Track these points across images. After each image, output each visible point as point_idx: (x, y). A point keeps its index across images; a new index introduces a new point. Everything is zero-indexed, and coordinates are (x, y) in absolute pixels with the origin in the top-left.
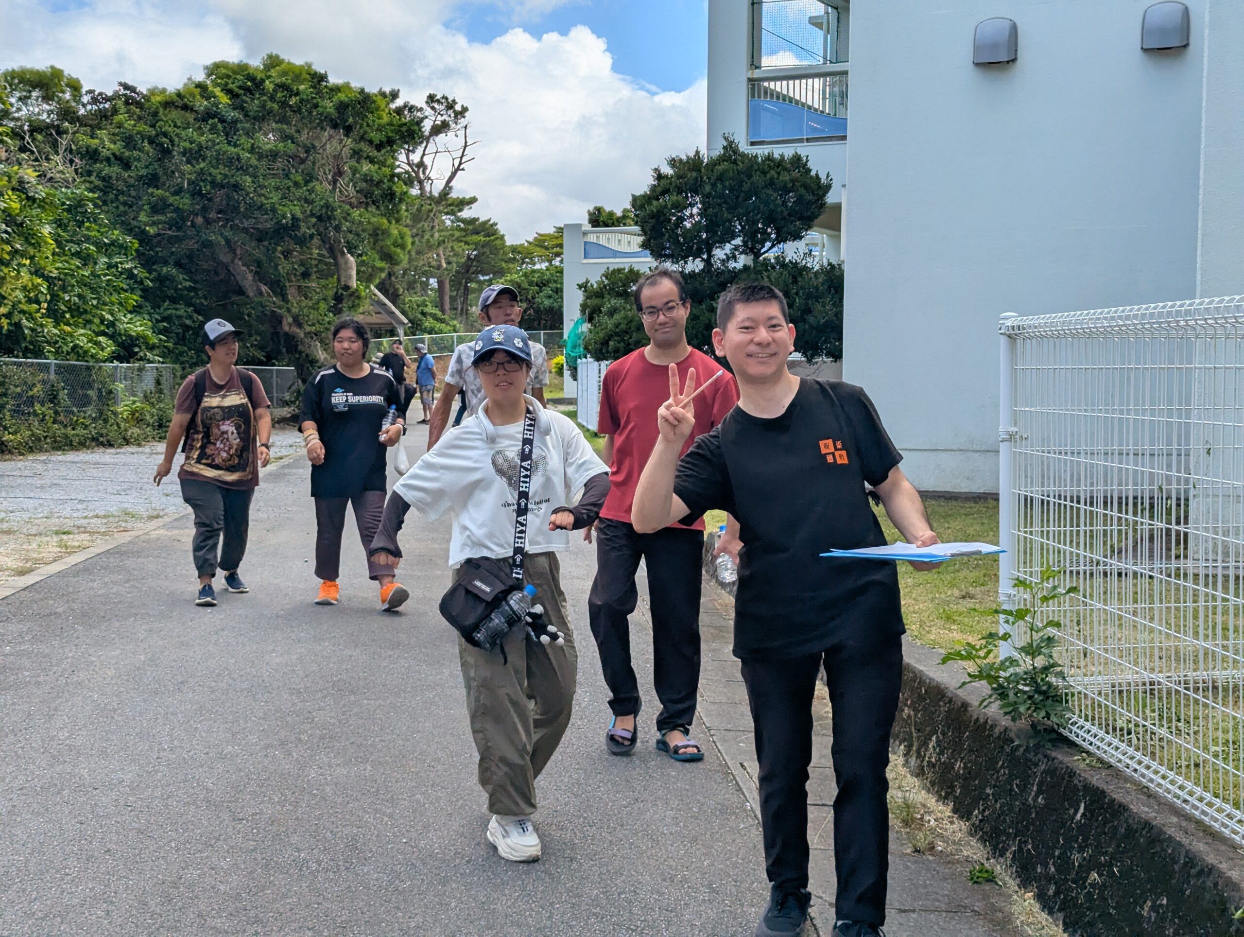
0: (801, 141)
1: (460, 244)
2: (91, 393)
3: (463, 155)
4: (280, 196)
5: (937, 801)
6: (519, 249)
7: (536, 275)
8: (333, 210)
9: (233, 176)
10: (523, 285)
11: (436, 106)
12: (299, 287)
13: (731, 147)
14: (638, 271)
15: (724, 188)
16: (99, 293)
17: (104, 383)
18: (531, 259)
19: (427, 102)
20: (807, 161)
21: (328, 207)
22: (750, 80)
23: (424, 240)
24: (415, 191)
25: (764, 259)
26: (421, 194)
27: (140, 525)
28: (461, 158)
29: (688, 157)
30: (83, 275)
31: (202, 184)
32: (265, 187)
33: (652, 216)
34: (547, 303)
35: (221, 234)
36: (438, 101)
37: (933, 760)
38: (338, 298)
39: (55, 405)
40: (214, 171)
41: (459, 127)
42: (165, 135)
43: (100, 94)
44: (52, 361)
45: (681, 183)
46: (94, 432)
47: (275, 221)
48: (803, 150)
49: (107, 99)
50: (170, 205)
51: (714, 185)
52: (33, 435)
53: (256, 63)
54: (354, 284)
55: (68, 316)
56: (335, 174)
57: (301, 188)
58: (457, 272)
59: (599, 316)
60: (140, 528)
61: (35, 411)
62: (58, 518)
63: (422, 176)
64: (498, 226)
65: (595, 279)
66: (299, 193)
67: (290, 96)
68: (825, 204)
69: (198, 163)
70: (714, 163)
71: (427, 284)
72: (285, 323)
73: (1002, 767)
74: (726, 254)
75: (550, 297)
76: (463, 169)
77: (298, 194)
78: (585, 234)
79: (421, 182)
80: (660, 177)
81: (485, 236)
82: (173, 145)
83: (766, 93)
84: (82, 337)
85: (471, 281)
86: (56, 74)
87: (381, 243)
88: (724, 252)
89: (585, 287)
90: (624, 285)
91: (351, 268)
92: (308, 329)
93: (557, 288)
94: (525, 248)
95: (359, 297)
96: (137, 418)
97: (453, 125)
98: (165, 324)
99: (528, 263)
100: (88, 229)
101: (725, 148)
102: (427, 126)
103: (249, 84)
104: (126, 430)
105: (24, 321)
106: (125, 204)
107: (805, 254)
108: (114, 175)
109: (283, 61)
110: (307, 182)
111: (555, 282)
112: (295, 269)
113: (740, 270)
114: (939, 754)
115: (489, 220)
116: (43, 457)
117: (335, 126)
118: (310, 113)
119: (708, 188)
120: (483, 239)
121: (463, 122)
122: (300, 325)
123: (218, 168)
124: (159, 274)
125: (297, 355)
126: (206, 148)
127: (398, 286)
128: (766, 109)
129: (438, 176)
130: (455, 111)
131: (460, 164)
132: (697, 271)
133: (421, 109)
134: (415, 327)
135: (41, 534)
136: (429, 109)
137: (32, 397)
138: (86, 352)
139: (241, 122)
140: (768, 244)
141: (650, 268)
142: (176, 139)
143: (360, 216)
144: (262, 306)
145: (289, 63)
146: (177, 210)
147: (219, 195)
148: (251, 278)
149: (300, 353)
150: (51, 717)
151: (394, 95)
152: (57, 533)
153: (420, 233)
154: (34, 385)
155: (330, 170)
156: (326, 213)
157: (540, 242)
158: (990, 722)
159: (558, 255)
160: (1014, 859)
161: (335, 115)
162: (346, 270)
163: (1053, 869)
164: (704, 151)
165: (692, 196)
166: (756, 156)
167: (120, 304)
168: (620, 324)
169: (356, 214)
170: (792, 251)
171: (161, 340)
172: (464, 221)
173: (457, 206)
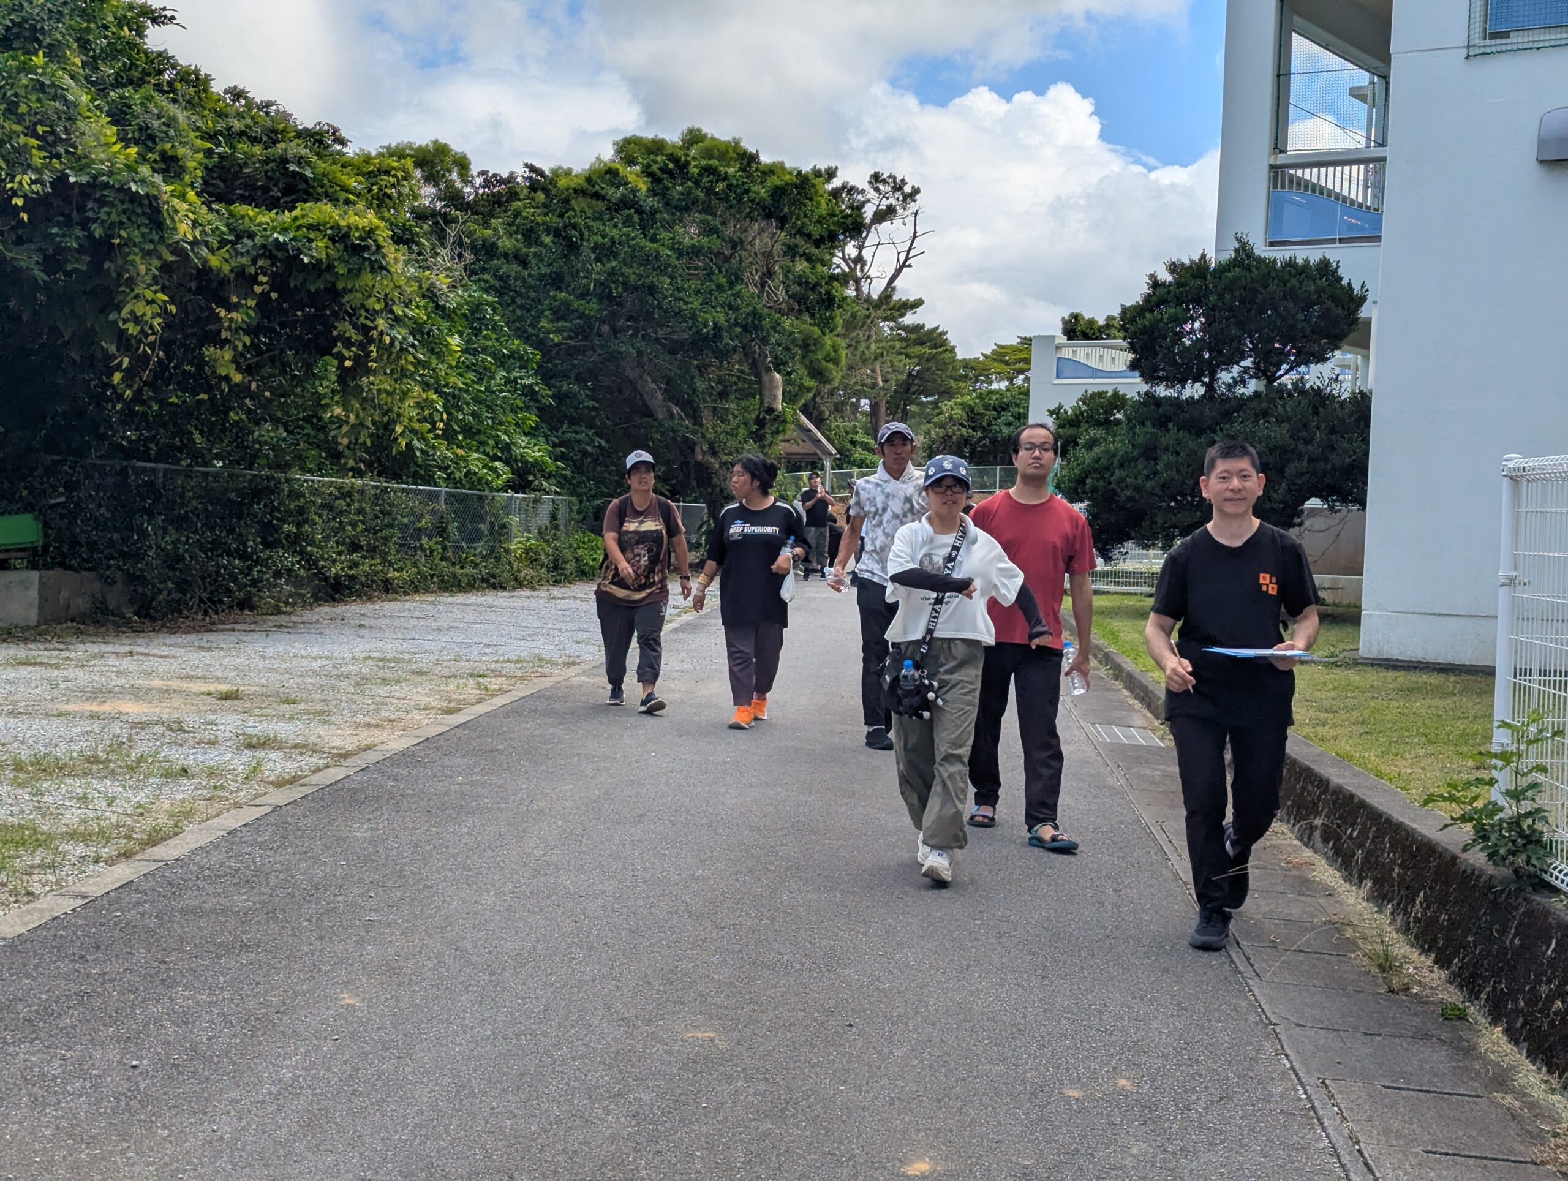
0: (1332, 241)
1: (899, 357)
2: (482, 526)
3: (910, 248)
4: (700, 300)
5: (1420, 954)
6: (973, 364)
7: (994, 397)
8: (761, 318)
9: (648, 277)
10: (977, 410)
11: (881, 187)
12: (715, 408)
13: (1244, 250)
14: (1125, 395)
15: (1234, 299)
16: (493, 412)
17: (496, 516)
18: (987, 376)
19: (870, 182)
20: (1338, 267)
21: (755, 315)
22: (1272, 167)
23: (858, 353)
24: (851, 292)
25: (1279, 384)
26: (857, 296)
27: (556, 671)
28: (909, 251)
29: (1191, 261)
30: (478, 391)
31: (613, 285)
32: (684, 289)
33: (1144, 331)
34: (1006, 431)
35: (633, 345)
36: (884, 181)
37: (1419, 915)
38: (761, 423)
39: (444, 539)
40: (627, 271)
41: (907, 213)
42: (574, 227)
43: (495, 175)
44: (443, 489)
45: (1181, 292)
46: (484, 571)
47: (694, 330)
48: (1334, 254)
49: (502, 181)
50: (576, 310)
51: (1221, 296)
52: (418, 573)
53: (673, 136)
54: (779, 406)
55: (460, 437)
56: (763, 274)
57: (724, 291)
58: (895, 391)
59: (1074, 449)
60: (559, 675)
61: (421, 545)
62: (468, 661)
63: (859, 274)
64: (948, 336)
65: (1070, 403)
66: (723, 297)
67: (717, 181)
68: (1357, 319)
69: (609, 260)
70: (1223, 268)
71: (856, 406)
72: (698, 449)
73: (1484, 914)
74: (1233, 378)
75: (1010, 424)
76: (910, 266)
77: (721, 299)
78: (1058, 348)
79: (857, 281)
80: (1156, 284)
81: (930, 348)
82: (582, 239)
83: (1291, 182)
84: (475, 461)
85: (911, 403)
86: (441, 150)
87: (812, 356)
88: (1231, 375)
89: (1057, 414)
90: (1106, 412)
91: (777, 387)
92: (724, 458)
93: (1019, 414)
94: (980, 363)
95: (784, 421)
96: (531, 557)
97: (900, 211)
98: (563, 449)
99: (983, 381)
100: (485, 338)
101: (1236, 251)
102: (869, 212)
103: (671, 166)
104: (519, 571)
105: (415, 442)
106: (522, 307)
107: (1330, 380)
108: (513, 274)
109: (705, 135)
110: (731, 284)
111: (1017, 405)
112: (712, 387)
113: (1250, 397)
114: (1425, 909)
115: (937, 328)
116: (431, 598)
117: (768, 216)
118: (740, 201)
119: (1213, 298)
120: (928, 351)
121: (912, 207)
122: (714, 454)
123: (632, 267)
124: (559, 392)
125: (709, 490)
126: (620, 243)
127: (824, 408)
128: (1293, 202)
129: (878, 274)
130: (903, 193)
131: (907, 259)
132: (1196, 397)
133: (863, 192)
134: (843, 460)
135: (455, 676)
136: (872, 190)
137: (419, 529)
138: (480, 479)
139: (661, 212)
140: (1285, 367)
141: (1139, 393)
142: (586, 233)
143: (792, 325)
144: (674, 431)
145: (713, 139)
146: (582, 316)
147: (629, 299)
148: (660, 397)
149: (715, 486)
150: (522, 838)
151: (831, 174)
152: (472, 675)
153: (854, 343)
154: (422, 516)
155: (757, 270)
156: (753, 322)
157: (1000, 355)
158: (1476, 872)
159: (1021, 371)
160: (1487, 1001)
161: (769, 201)
162: (771, 390)
163: (1522, 1004)
164: (1211, 255)
165: (1194, 308)
166: (1275, 261)
167: (517, 425)
168: (1100, 459)
169: (787, 322)
170: (1315, 375)
171: (558, 467)
172: (905, 328)
173: (899, 310)
